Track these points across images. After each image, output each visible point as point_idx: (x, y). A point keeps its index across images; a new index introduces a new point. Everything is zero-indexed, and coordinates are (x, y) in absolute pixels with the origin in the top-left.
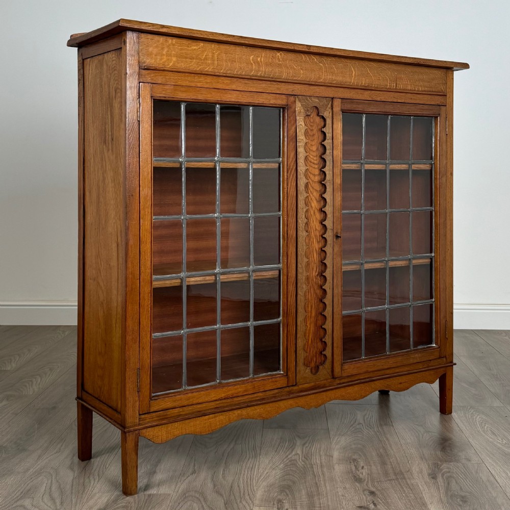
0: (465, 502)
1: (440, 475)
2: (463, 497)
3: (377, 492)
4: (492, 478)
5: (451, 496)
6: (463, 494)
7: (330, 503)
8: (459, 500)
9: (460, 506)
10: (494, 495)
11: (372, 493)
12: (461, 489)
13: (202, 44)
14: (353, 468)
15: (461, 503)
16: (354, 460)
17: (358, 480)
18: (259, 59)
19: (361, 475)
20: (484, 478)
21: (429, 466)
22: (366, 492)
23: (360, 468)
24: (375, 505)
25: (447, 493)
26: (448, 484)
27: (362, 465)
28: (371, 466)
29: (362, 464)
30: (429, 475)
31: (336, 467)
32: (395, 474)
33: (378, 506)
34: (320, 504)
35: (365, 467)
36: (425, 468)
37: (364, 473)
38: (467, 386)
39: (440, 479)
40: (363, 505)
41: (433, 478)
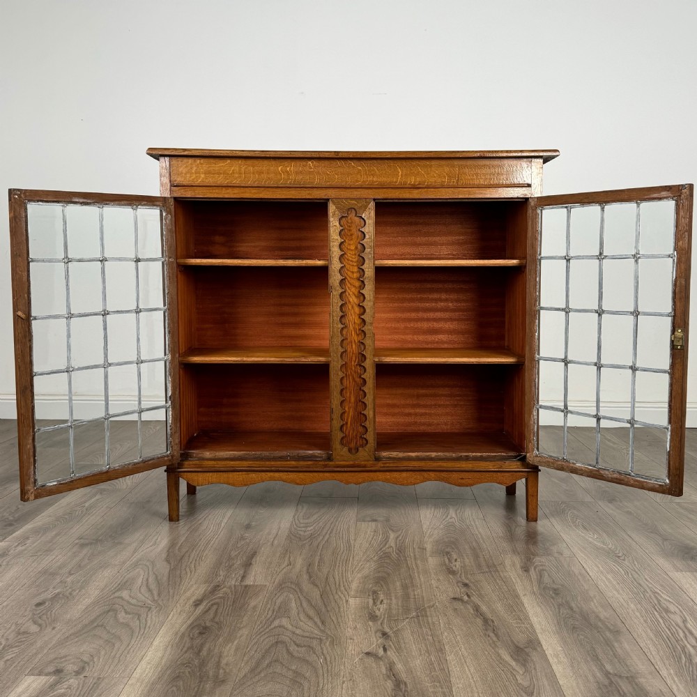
0: (557, 594)
1: (533, 568)
2: (555, 590)
3: (470, 584)
4: (584, 572)
5: (544, 588)
6: (555, 587)
7: (424, 594)
8: (551, 593)
9: (553, 598)
10: (586, 587)
11: (466, 585)
12: (553, 581)
13: (229, 161)
14: (447, 561)
15: (553, 595)
16: (448, 553)
17: (452, 572)
18: (288, 169)
19: (454, 568)
20: (577, 572)
21: (521, 559)
22: (459, 584)
23: (453, 561)
24: (468, 596)
25: (539, 586)
26: (541, 576)
27: (455, 558)
28: (464, 559)
29: (455, 556)
30: (522, 568)
31: (430, 560)
32: (488, 567)
33: (472, 598)
34: (415, 595)
35: (459, 560)
36: (517, 561)
37: (457, 566)
38: (557, 481)
39: (532, 572)
40: (457, 596)
41: (525, 571)
